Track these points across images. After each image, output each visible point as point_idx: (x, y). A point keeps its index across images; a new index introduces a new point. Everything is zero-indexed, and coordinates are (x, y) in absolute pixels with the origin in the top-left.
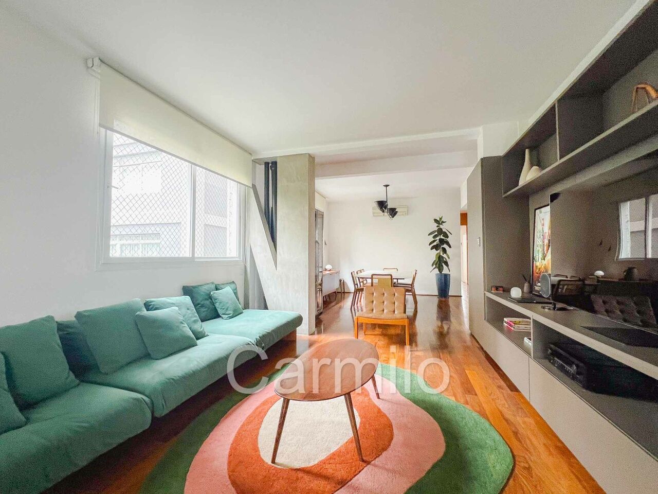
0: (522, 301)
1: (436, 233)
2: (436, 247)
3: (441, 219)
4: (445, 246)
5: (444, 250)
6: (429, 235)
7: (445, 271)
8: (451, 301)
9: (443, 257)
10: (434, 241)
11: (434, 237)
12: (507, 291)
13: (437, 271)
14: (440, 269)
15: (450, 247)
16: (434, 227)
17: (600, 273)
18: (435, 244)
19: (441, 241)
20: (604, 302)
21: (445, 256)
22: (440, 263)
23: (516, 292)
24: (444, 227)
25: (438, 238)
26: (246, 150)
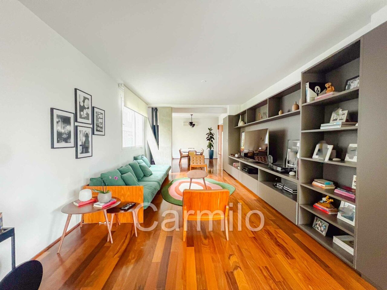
0: (238, 158)
1: (209, 134)
2: (209, 140)
3: (211, 128)
4: (212, 139)
5: (212, 141)
6: (207, 134)
7: (212, 149)
8: (214, 161)
9: (211, 144)
10: (208, 137)
11: (208, 135)
12: (234, 155)
13: (209, 149)
14: (210, 149)
15: (214, 139)
16: (208, 131)
17: (260, 148)
18: (208, 138)
19: (211, 137)
20: (258, 158)
21: (212, 143)
22: (210, 146)
23: (236, 156)
24: (212, 132)
25: (209, 136)
26: (147, 104)
